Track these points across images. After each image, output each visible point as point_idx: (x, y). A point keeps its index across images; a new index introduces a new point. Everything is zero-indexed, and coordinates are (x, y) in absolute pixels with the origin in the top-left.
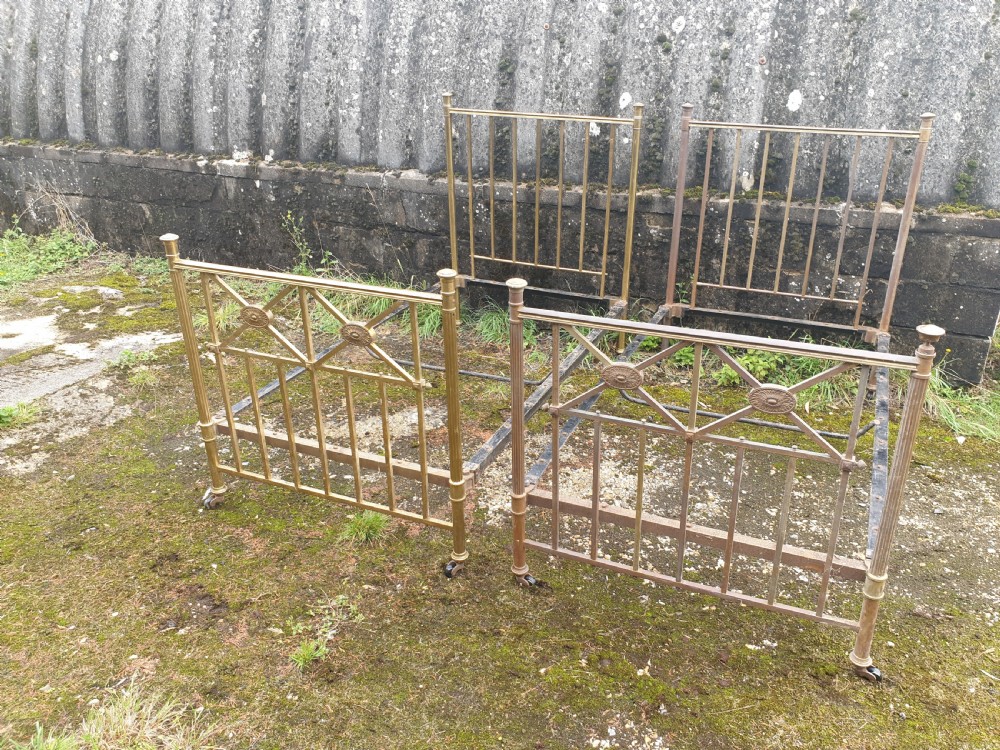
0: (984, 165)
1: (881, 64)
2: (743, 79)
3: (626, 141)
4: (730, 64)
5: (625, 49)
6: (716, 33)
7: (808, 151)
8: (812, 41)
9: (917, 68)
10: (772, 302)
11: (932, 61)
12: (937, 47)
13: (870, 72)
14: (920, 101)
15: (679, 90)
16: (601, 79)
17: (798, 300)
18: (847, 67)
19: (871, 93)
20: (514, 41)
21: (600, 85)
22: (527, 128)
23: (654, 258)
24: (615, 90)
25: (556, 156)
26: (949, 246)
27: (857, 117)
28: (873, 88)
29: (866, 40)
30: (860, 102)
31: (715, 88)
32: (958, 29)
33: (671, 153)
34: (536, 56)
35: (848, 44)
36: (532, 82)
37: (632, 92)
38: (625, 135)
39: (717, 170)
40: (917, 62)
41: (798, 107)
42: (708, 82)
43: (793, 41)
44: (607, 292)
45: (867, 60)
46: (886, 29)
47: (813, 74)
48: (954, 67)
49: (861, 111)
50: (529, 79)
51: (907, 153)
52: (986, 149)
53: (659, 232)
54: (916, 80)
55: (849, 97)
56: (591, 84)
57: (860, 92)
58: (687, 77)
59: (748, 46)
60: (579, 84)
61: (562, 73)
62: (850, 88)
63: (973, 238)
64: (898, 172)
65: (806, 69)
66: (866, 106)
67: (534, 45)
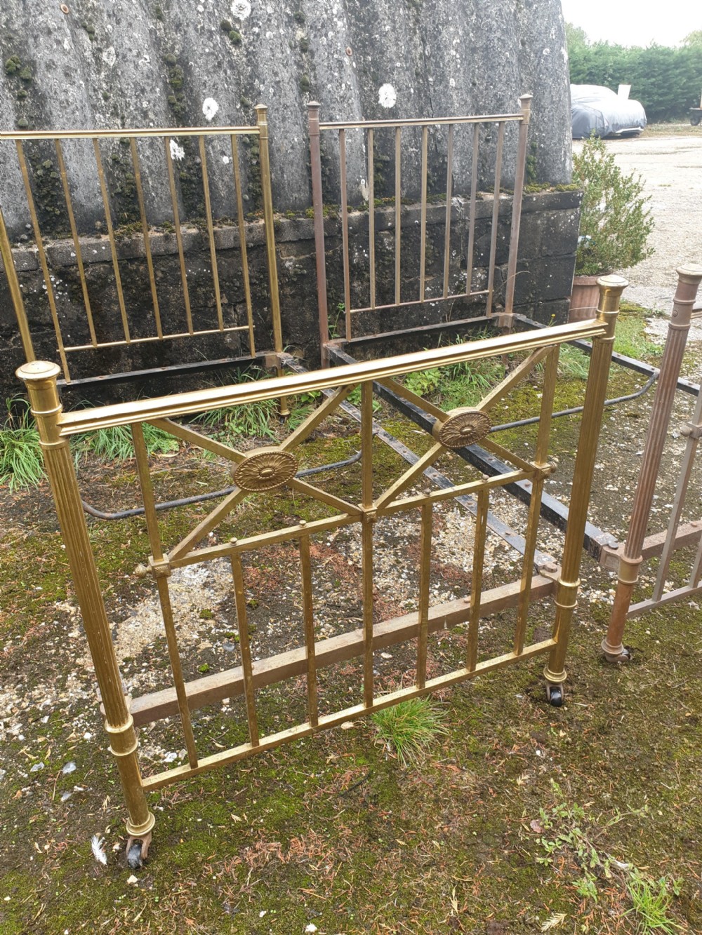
0: (542, 145)
1: (453, 52)
2: (336, 74)
3: (226, 160)
4: (313, 57)
5: (186, 39)
6: (286, 19)
7: (414, 149)
8: (388, 28)
9: (476, 57)
10: (412, 314)
11: (487, 48)
12: (487, 34)
13: (446, 61)
14: (486, 89)
15: (271, 90)
16: (165, 83)
17: (433, 305)
18: (421, 58)
19: (452, 82)
20: (15, 32)
21: (165, 90)
22: (85, 157)
23: (293, 296)
24: (189, 97)
25: (134, 192)
26: (539, 222)
27: (446, 109)
28: (453, 77)
29: (430, 27)
30: (444, 93)
31: (304, 87)
32: (501, 15)
33: (281, 169)
34: (65, 52)
35: (415, 33)
36: (72, 91)
37: (215, 96)
38: (223, 153)
39: (330, 183)
40: (474, 50)
41: (394, 102)
42: (296, 80)
43: (365, 30)
44: (258, 349)
45: (439, 48)
46: (447, 15)
47: (398, 64)
48: (507, 53)
49: (447, 103)
50: (66, 86)
51: (487, 141)
52: (540, 131)
53: (294, 264)
54: (478, 68)
55: (432, 89)
56: (158, 90)
57: (441, 83)
58: (276, 74)
59: (331, 34)
60: (143, 91)
61: (107, 76)
62: (431, 79)
63: (554, 212)
64: (485, 161)
65: (391, 60)
66: (452, 96)
67: (56, 35)
